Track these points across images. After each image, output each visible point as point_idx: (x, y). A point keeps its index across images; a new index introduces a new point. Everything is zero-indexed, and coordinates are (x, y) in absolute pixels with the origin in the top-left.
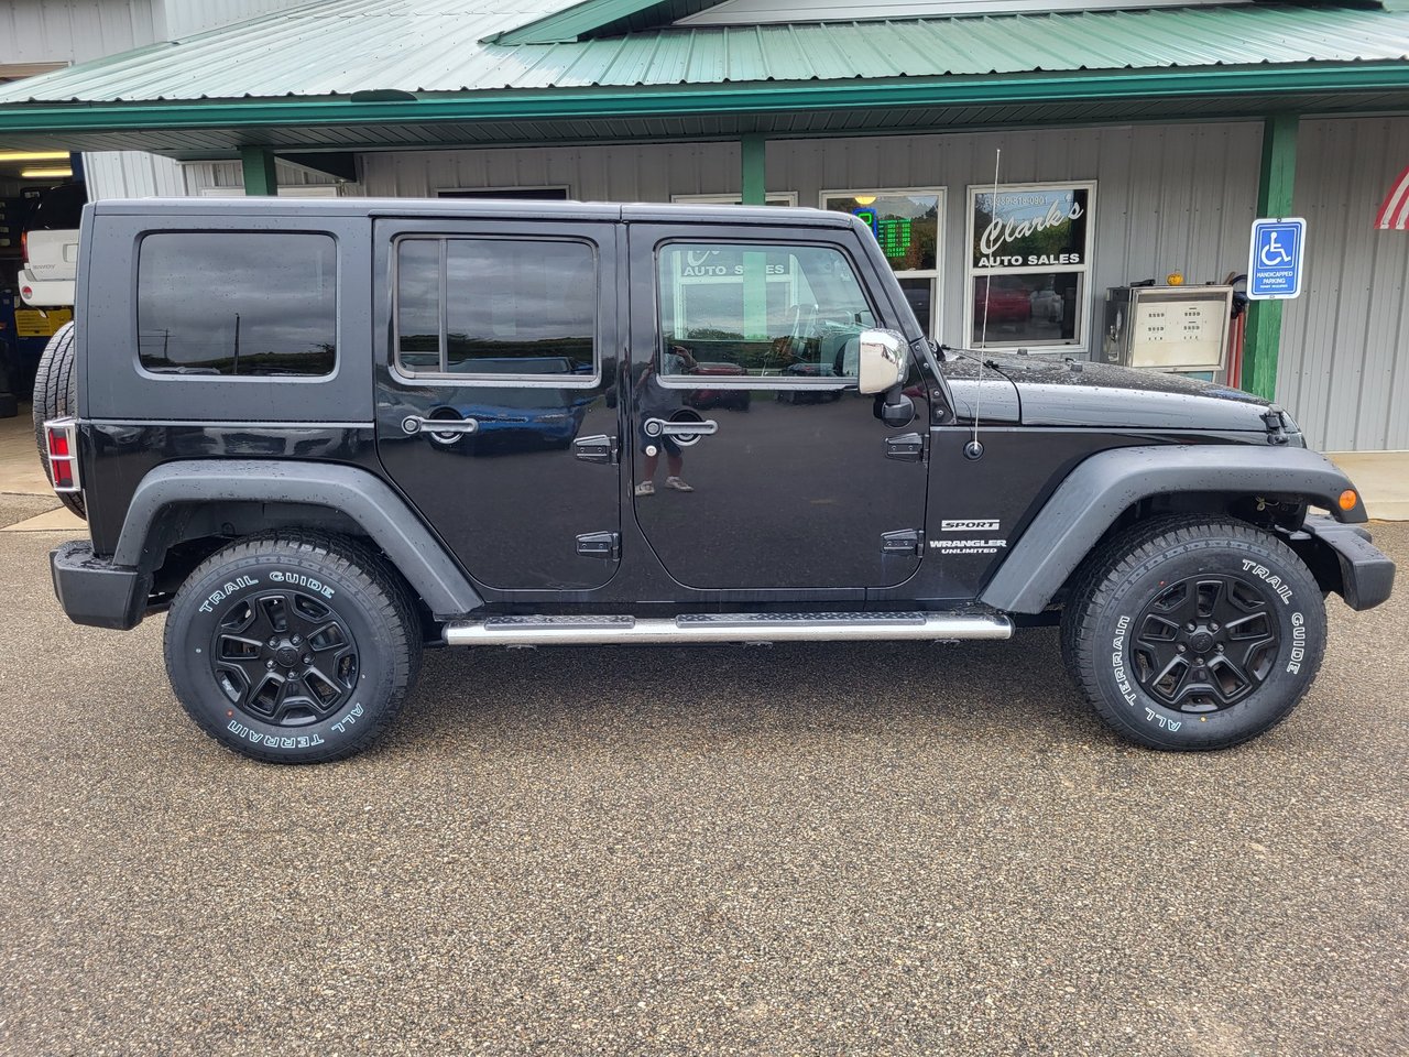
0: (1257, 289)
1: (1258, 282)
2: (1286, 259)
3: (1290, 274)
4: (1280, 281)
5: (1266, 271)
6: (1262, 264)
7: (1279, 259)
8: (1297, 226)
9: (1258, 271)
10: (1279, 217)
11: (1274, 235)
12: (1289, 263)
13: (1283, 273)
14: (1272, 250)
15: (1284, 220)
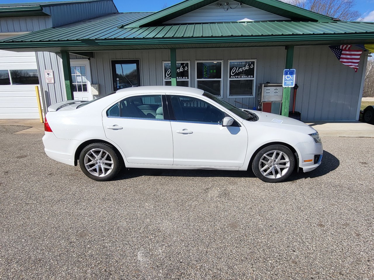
0: (285, 85)
1: (285, 83)
2: (291, 78)
3: (292, 81)
4: (290, 83)
5: (287, 81)
6: (286, 79)
7: (290, 78)
8: (294, 71)
9: (285, 81)
10: (290, 69)
11: (288, 73)
12: (292, 79)
13: (290, 81)
14: (288, 76)
15: (291, 69)
